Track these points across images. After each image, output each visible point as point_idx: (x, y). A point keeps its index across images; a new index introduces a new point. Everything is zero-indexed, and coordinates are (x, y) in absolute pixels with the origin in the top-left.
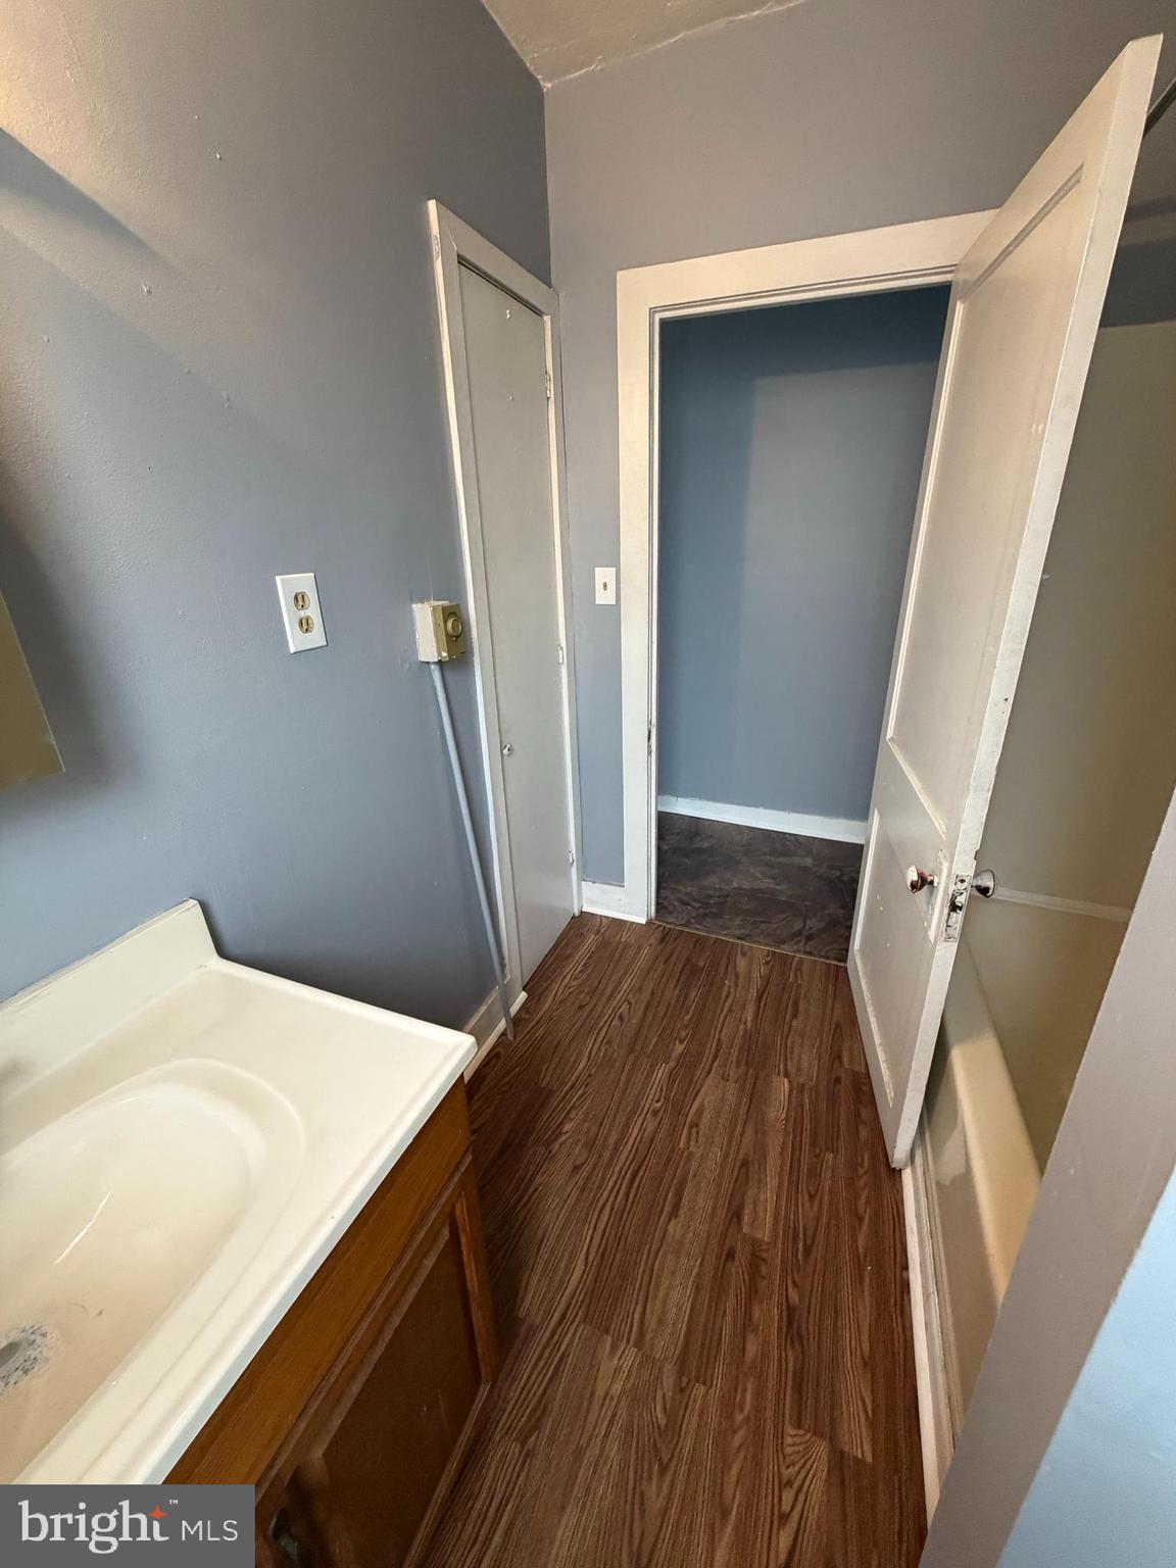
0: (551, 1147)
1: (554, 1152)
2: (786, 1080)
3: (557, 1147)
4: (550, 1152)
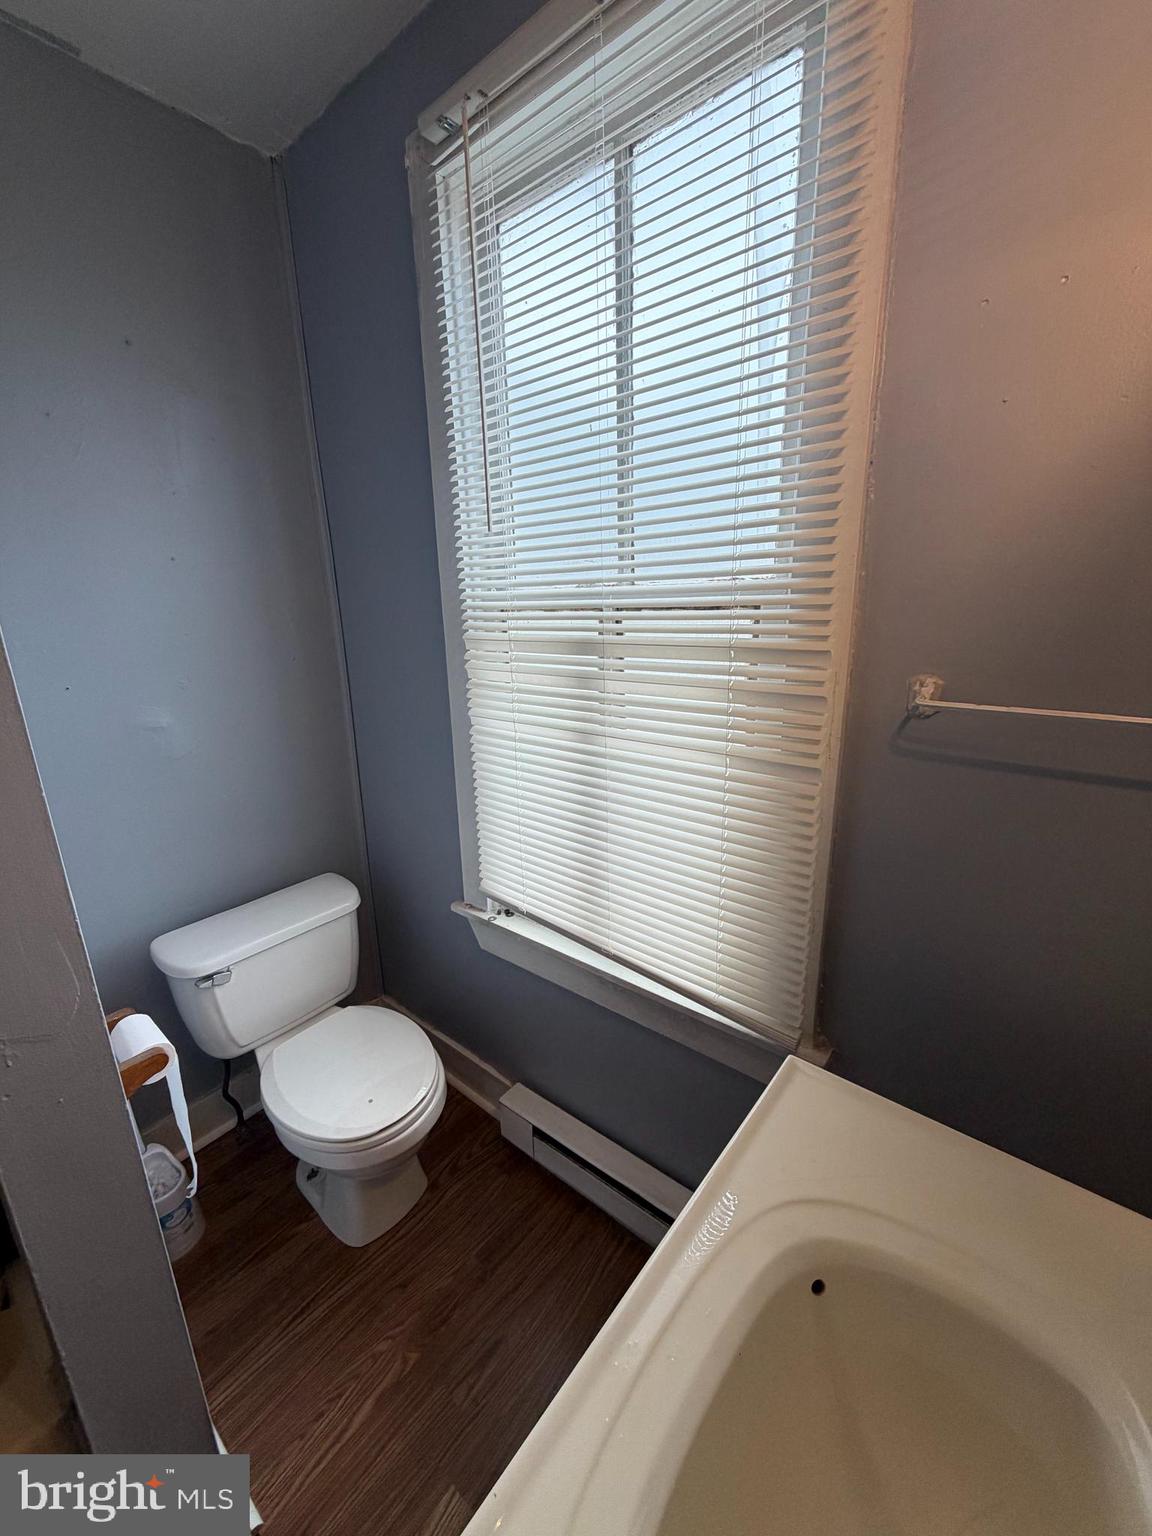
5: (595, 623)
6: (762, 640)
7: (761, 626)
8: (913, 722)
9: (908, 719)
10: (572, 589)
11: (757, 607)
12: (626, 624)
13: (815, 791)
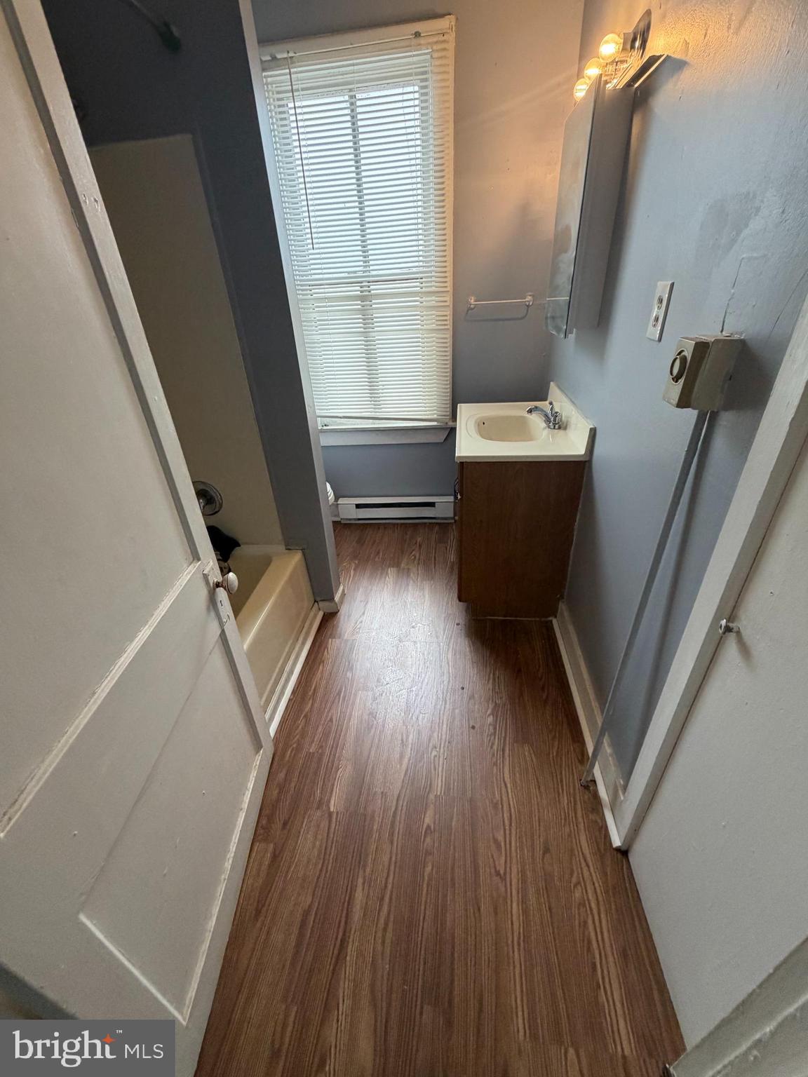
0: (494, 705)
1: (491, 701)
2: (332, 810)
3: (490, 705)
4: (492, 701)
5: (359, 288)
6: (424, 290)
7: (424, 285)
8: (470, 311)
9: (468, 311)
10: (346, 275)
11: (422, 278)
12: (371, 287)
13: (447, 336)
